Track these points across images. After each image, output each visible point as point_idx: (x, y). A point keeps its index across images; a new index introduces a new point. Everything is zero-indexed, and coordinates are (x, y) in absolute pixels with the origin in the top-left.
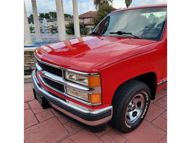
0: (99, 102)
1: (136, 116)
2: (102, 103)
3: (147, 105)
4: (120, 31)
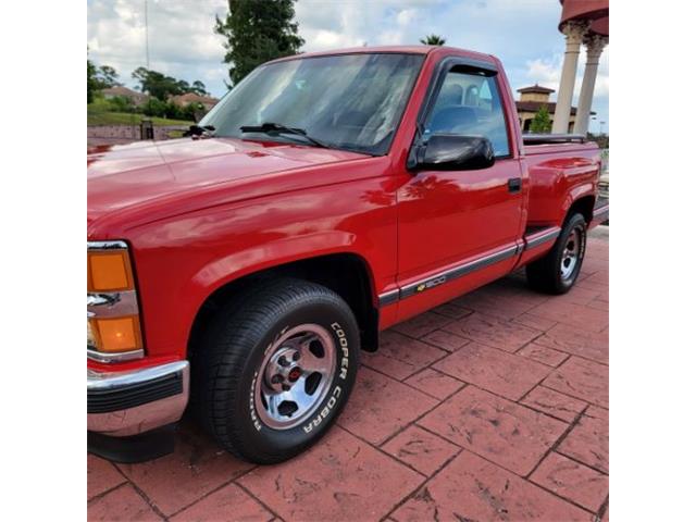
0: (134, 345)
1: (290, 415)
2: (146, 353)
3: (335, 396)
4: (270, 121)
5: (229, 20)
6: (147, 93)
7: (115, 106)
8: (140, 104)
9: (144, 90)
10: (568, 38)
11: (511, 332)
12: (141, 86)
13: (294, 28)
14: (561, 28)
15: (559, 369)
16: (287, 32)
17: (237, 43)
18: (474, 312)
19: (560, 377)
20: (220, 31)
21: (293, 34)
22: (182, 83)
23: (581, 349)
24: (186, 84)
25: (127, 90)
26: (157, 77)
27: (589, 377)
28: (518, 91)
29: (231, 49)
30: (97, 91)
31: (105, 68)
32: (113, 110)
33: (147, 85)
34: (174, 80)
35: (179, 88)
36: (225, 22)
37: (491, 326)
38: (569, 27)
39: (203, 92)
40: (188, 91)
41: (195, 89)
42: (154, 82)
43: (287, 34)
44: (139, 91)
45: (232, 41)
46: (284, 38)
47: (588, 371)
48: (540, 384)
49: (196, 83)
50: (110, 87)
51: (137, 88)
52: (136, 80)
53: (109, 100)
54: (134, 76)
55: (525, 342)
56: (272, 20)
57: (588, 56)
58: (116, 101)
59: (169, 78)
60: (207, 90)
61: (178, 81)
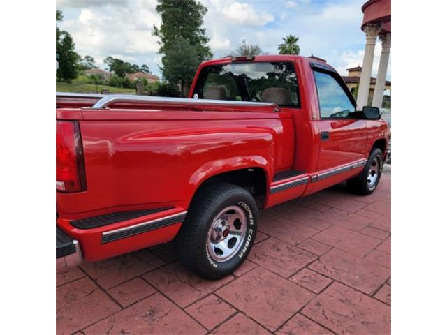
5: (162, 27)
6: (113, 72)
7: (91, 80)
8: (107, 79)
9: (111, 70)
10: (367, 35)
11: (292, 257)
12: (109, 68)
13: (203, 31)
14: (363, 28)
15: (320, 296)
16: (199, 34)
17: (167, 41)
18: (270, 237)
19: (319, 304)
20: (156, 34)
21: (202, 35)
22: (135, 66)
23: (345, 274)
24: (137, 67)
25: (100, 70)
26: (119, 62)
27: (342, 304)
28: (347, 70)
29: (163, 45)
30: (82, 71)
31: (87, 57)
32: (90, 83)
33: (112, 67)
34: (129, 64)
35: (133, 69)
36: (159, 29)
37: (279, 250)
38: (367, 28)
39: (148, 71)
40: (138, 71)
41: (142, 70)
42: (117, 65)
43: (198, 36)
44: (108, 71)
45: (164, 40)
46: (196, 38)
47: (344, 299)
48: (299, 312)
49: (143, 66)
50: (90, 69)
51: (107, 69)
52: (106, 64)
53: (88, 77)
54: (105, 61)
55: (300, 268)
56: (188, 27)
57: (383, 47)
58: (93, 77)
59: (127, 63)
60: (149, 70)
61: (132, 64)
